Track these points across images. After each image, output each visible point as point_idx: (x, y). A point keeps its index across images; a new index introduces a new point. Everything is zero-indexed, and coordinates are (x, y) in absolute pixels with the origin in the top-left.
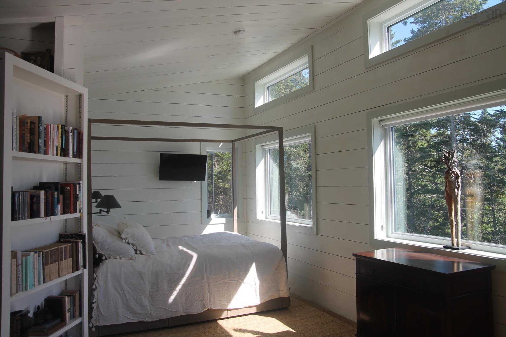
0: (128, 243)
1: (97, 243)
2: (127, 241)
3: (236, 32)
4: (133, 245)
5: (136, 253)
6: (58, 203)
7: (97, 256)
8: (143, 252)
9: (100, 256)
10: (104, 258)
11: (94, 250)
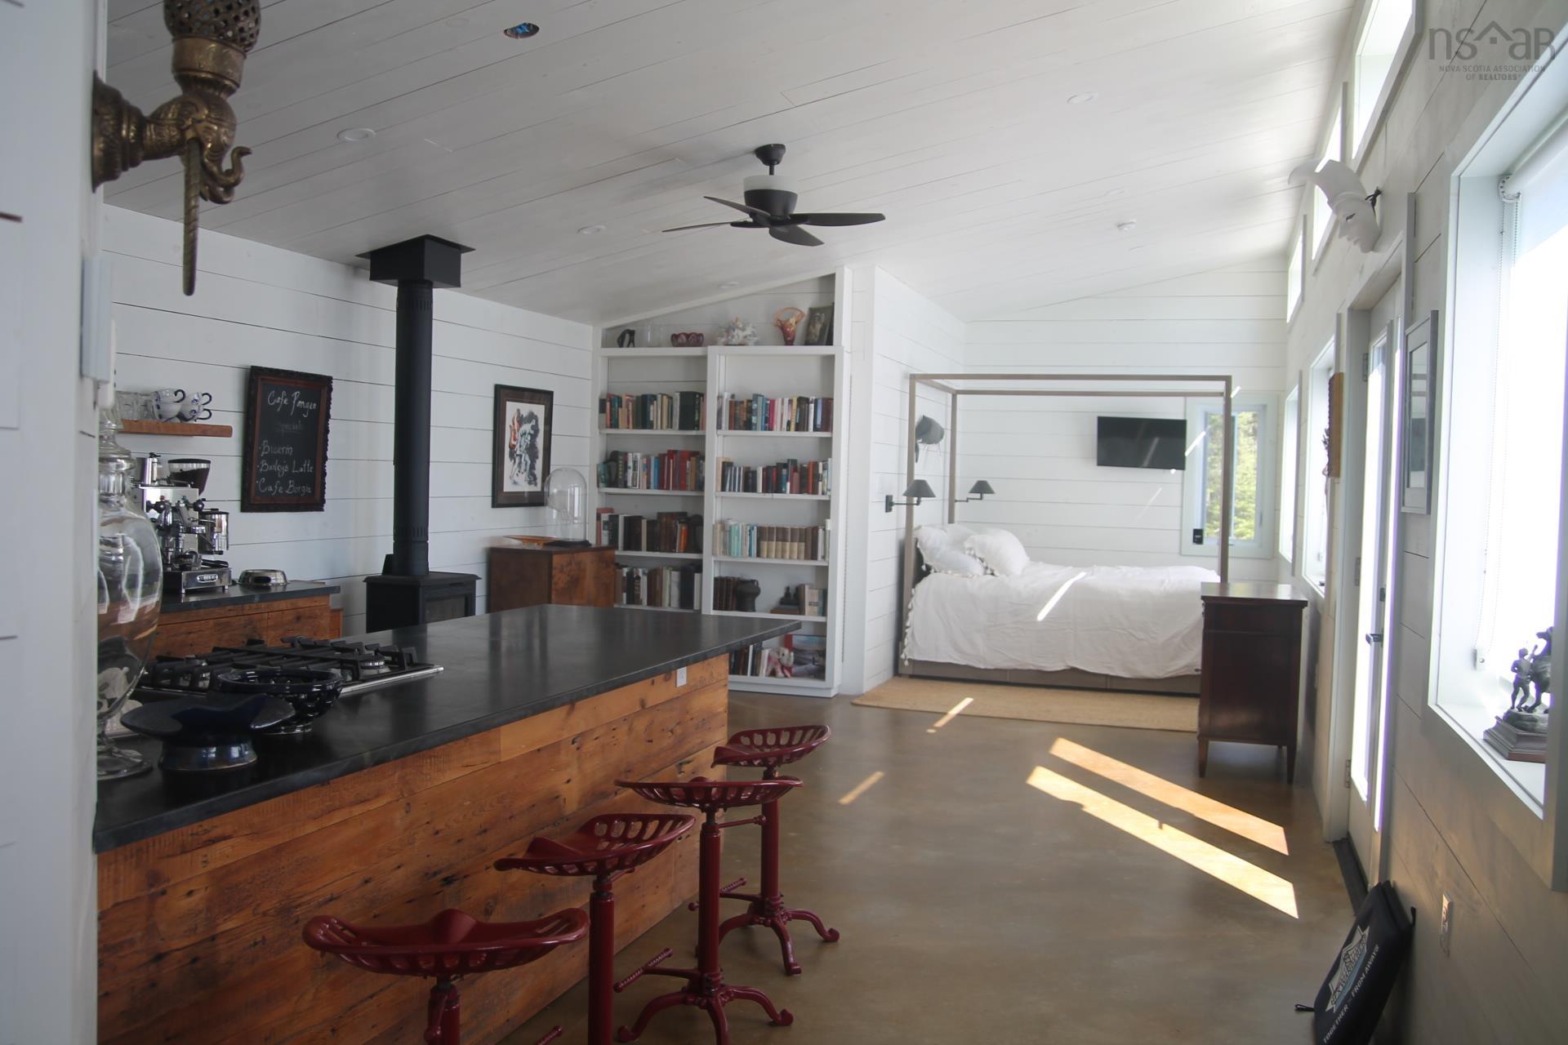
0: (975, 556)
1: (924, 550)
2: (972, 552)
3: (1120, 226)
4: (982, 560)
5: (985, 574)
6: (787, 481)
7: (924, 568)
8: (996, 573)
9: (929, 568)
10: (932, 571)
11: (919, 558)
